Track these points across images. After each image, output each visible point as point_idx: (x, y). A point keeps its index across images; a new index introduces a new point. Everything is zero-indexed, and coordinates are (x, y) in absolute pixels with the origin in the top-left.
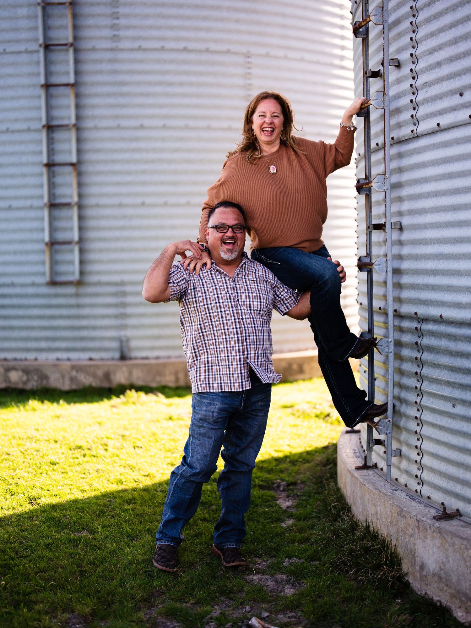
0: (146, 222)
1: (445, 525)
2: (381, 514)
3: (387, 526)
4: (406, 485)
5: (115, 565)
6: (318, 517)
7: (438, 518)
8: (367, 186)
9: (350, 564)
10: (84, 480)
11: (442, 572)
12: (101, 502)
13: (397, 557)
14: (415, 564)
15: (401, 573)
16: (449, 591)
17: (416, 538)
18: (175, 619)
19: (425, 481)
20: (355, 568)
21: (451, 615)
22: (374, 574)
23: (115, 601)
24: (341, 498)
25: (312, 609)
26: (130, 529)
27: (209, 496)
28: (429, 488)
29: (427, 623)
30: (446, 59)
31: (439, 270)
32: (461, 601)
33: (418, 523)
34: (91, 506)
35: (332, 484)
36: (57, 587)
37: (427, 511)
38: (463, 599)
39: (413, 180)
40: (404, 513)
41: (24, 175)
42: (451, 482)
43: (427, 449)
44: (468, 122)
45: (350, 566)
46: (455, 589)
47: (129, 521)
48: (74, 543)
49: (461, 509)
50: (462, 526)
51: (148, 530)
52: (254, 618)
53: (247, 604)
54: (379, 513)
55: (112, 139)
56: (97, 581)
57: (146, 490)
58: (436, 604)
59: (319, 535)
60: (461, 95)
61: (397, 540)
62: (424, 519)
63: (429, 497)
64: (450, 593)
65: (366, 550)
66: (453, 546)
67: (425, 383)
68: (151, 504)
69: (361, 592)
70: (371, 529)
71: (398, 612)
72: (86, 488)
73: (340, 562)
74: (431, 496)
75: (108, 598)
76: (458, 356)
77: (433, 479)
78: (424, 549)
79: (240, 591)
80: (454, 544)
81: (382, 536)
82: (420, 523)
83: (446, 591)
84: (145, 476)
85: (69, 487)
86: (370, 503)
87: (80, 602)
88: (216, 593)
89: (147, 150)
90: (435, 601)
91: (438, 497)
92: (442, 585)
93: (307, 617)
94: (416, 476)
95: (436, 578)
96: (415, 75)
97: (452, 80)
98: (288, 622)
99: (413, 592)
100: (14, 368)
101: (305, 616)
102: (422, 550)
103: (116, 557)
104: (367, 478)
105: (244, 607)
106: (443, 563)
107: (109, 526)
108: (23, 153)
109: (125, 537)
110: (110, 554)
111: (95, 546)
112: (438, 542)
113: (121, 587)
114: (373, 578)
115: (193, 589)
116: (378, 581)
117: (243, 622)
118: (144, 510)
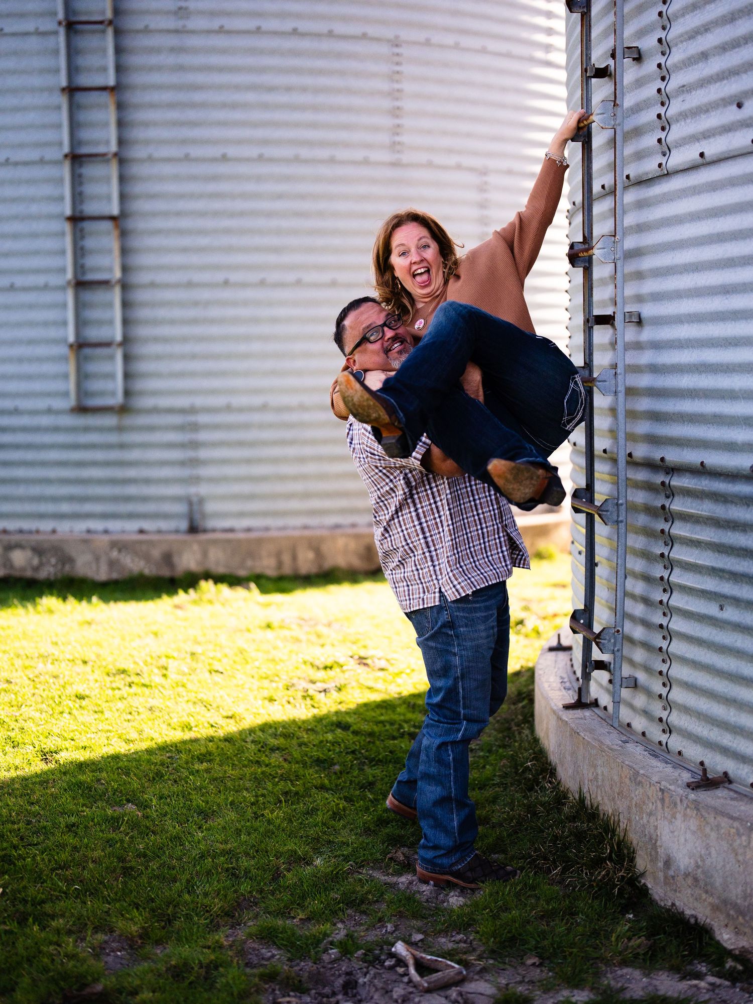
0: (231, 312)
1: (704, 796)
2: (603, 781)
3: (614, 799)
4: (644, 734)
5: (180, 859)
6: (503, 784)
7: (693, 786)
8: (585, 254)
9: (554, 859)
10: (130, 724)
11: (700, 871)
12: (157, 759)
13: (628, 849)
14: (656, 858)
15: (635, 872)
16: (710, 900)
17: (659, 817)
18: (275, 943)
19: (674, 727)
20: (561, 865)
21: (712, 938)
22: (592, 874)
23: (179, 916)
24: (540, 754)
25: (492, 928)
26: (203, 801)
27: (329, 750)
28: (679, 739)
29: (673, 951)
30: (716, 48)
31: (701, 390)
32: (728, 915)
33: (663, 793)
34: (141, 765)
35: (526, 732)
36: (86, 893)
37: (676, 774)
38: (732, 912)
39: (659, 245)
40: (639, 778)
41: (34, 235)
42: (716, 729)
43: (678, 677)
44: (750, 151)
45: (554, 862)
46: (719, 898)
47: (201, 789)
48: (113, 823)
49: (730, 773)
50: (732, 799)
51: (232, 803)
52: (400, 942)
53: (389, 921)
54: (600, 777)
55: (177, 178)
56: (149, 883)
57: (228, 739)
58: (689, 920)
59: (505, 812)
60: (739, 106)
61: (629, 820)
62: (672, 788)
63: (680, 753)
64: (710, 904)
65: (580, 836)
66: (718, 830)
67: (676, 571)
68: (236, 763)
69: (570, 902)
70: (588, 802)
71: (629, 934)
72: (133, 735)
73: (537, 856)
74: (684, 751)
75: (167, 909)
76: (729, 527)
77: (686, 725)
78: (671, 835)
79: (377, 901)
80: (718, 827)
81: (604, 814)
82: (665, 794)
83: (705, 900)
84: (227, 717)
85: (105, 735)
86: (587, 761)
87: (122, 915)
88: (339, 903)
89: (232, 196)
90: (688, 917)
91: (694, 753)
92: (698, 891)
93: (484, 941)
94: (661, 720)
95: (690, 881)
96: (665, 73)
97: (725, 82)
98: (453, 949)
99: (652, 902)
100: (19, 546)
101: (480, 940)
102: (668, 837)
103: (180, 845)
104: (582, 721)
105: (383, 926)
106: (701, 856)
107: (169, 796)
108: (32, 200)
109: (195, 815)
110: (171, 840)
111: (147, 828)
112: (693, 824)
113: (189, 892)
114: (590, 881)
115: (303, 897)
116: (597, 885)
117: (382, 949)
118: (225, 771)
